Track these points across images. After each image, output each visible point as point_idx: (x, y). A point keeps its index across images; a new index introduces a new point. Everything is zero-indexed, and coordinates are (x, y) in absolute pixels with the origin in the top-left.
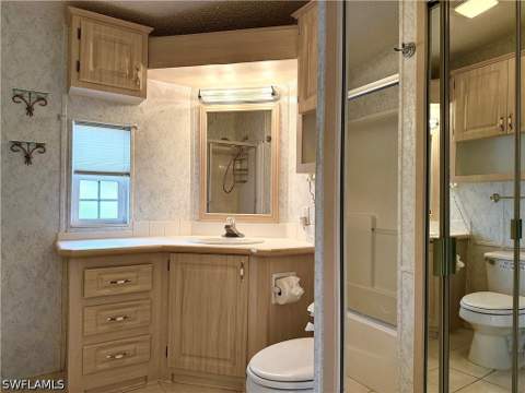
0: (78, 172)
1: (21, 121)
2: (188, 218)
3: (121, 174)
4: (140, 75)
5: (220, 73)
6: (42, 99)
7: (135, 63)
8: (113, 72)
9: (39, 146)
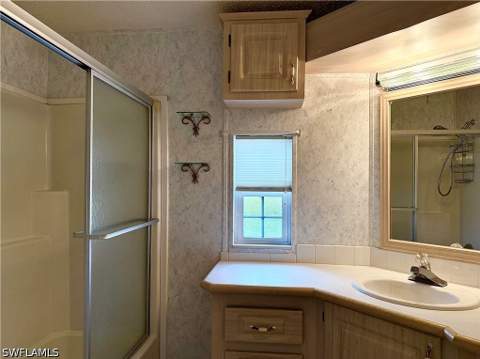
0: (240, 189)
1: (189, 142)
2: (366, 242)
3: (282, 189)
4: (295, 72)
5: (409, 42)
6: (206, 117)
7: (289, 57)
8: (264, 76)
9: (203, 165)
